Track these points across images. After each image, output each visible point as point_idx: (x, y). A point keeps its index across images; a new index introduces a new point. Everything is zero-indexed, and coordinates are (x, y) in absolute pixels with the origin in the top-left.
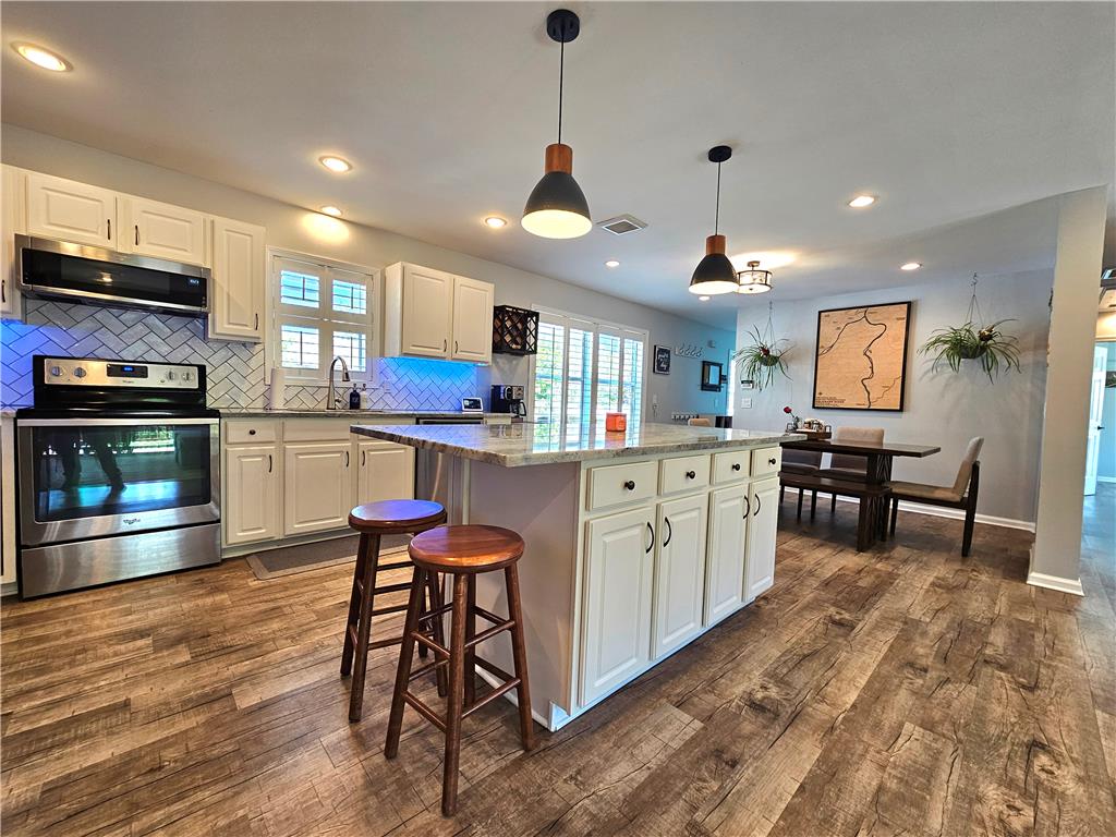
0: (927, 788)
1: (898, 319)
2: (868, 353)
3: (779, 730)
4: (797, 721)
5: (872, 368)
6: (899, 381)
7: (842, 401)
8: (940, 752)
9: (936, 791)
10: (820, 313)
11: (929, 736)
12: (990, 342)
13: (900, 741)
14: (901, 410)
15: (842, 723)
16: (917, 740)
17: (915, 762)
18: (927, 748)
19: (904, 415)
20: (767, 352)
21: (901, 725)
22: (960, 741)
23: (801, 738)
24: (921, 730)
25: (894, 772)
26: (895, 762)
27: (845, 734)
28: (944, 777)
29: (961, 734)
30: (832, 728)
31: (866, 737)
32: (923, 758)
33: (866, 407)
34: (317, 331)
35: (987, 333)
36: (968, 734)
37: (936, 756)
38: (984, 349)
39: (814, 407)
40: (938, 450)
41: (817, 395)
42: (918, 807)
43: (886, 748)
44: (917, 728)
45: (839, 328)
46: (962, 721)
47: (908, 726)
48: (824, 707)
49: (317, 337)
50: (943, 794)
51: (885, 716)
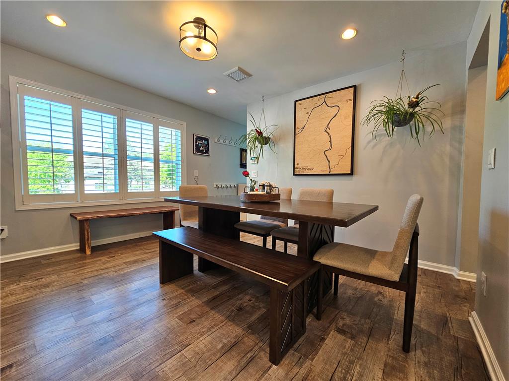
1: (347, 100)
2: (328, 130)
5: (331, 141)
6: (350, 151)
7: (312, 169)
10: (296, 102)
12: (417, 109)
14: (352, 174)
19: (354, 178)
20: (260, 133)
33: (327, 173)
35: (414, 100)
38: (412, 115)
39: (294, 175)
40: (376, 208)
41: (296, 166)
45: (308, 113)
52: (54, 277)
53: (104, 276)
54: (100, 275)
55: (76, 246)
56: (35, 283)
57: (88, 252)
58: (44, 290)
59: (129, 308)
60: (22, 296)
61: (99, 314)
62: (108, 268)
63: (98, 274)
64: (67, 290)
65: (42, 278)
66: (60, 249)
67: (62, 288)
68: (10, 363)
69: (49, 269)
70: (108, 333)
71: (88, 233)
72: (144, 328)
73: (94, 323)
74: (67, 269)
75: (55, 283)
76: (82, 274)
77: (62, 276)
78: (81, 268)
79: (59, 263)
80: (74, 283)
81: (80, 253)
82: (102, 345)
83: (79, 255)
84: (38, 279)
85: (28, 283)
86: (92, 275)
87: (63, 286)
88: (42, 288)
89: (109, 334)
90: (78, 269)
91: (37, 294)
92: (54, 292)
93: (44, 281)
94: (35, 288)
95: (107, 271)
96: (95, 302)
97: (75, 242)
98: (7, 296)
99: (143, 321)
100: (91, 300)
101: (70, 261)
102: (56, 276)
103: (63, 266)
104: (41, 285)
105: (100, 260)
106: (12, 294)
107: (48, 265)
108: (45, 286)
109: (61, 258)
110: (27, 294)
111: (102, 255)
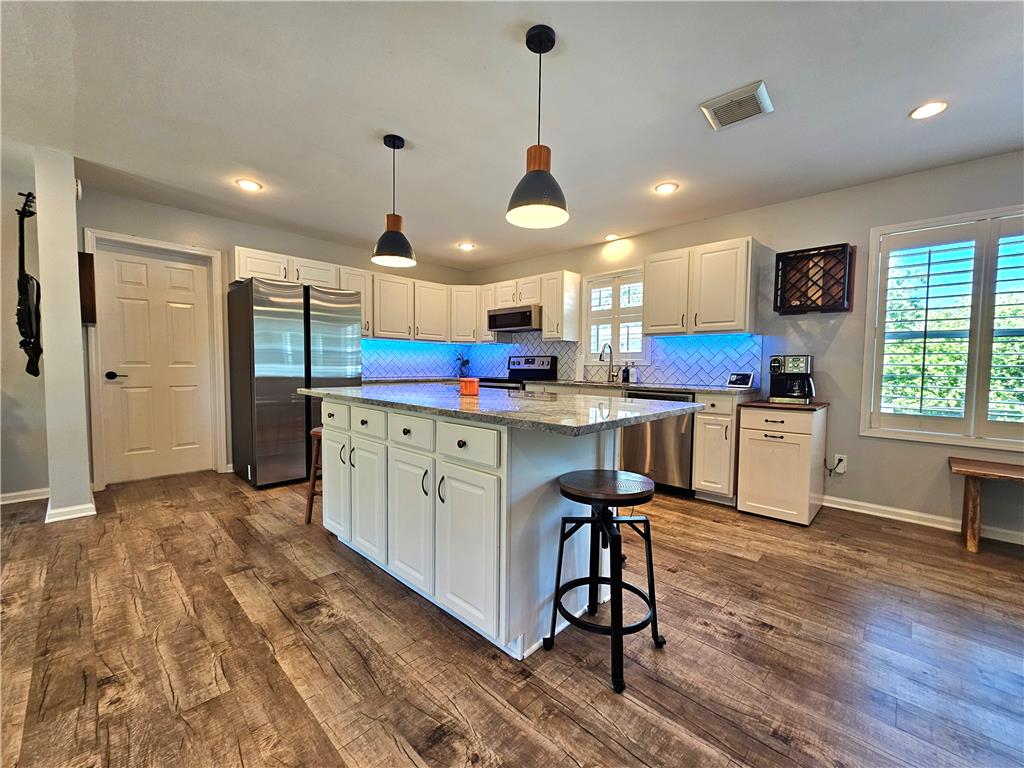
0: (178, 660)
3: (283, 608)
4: (286, 620)
8: (188, 691)
9: (173, 662)
11: (205, 697)
13: (220, 671)
15: (264, 644)
16: (210, 684)
17: (197, 668)
18: (199, 686)
21: (231, 683)
22: (178, 718)
23: (269, 616)
24: (214, 696)
25: (204, 649)
26: (209, 655)
27: (254, 641)
28: (173, 677)
29: (181, 727)
30: (264, 636)
31: (241, 651)
32: (196, 675)
34: (610, 326)
36: (175, 736)
37: (189, 685)
42: (177, 646)
43: (223, 657)
44: (218, 693)
46: (189, 746)
47: (225, 688)
48: (288, 641)
49: (610, 330)
50: (167, 666)
51: (249, 677)
52: (883, 560)
53: (970, 605)
54: (963, 599)
55: (955, 525)
56: (852, 554)
57: (972, 547)
58: (857, 569)
59: (972, 693)
60: (829, 562)
61: (905, 657)
62: (992, 598)
63: (961, 595)
64: (887, 589)
65: (865, 552)
66: (920, 518)
67: (881, 581)
68: (773, 624)
69: (883, 544)
70: (895, 693)
71: (975, 507)
72: (972, 751)
73: (886, 663)
74: (910, 557)
75: (877, 570)
76: (930, 578)
77: (894, 564)
78: (936, 569)
79: (904, 541)
80: (903, 585)
81: (957, 541)
82: (873, 699)
83: (953, 544)
84: (859, 550)
85: (845, 549)
86: (948, 592)
87: (885, 579)
88: (855, 565)
89: (897, 696)
90: (927, 567)
91: (845, 570)
92: (867, 581)
93: (866, 557)
94: (849, 560)
95: (986, 600)
96: (913, 636)
97: (954, 517)
98: (814, 552)
99: (982, 741)
100: (910, 628)
101: (925, 546)
102: (886, 560)
103: (908, 550)
104: (858, 561)
105: (988, 573)
106: (820, 553)
107: (887, 537)
108: (862, 565)
109: (915, 536)
110: (835, 563)
111: (1001, 566)
